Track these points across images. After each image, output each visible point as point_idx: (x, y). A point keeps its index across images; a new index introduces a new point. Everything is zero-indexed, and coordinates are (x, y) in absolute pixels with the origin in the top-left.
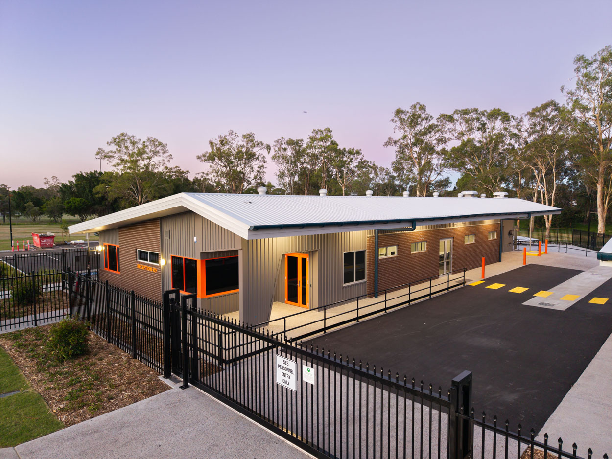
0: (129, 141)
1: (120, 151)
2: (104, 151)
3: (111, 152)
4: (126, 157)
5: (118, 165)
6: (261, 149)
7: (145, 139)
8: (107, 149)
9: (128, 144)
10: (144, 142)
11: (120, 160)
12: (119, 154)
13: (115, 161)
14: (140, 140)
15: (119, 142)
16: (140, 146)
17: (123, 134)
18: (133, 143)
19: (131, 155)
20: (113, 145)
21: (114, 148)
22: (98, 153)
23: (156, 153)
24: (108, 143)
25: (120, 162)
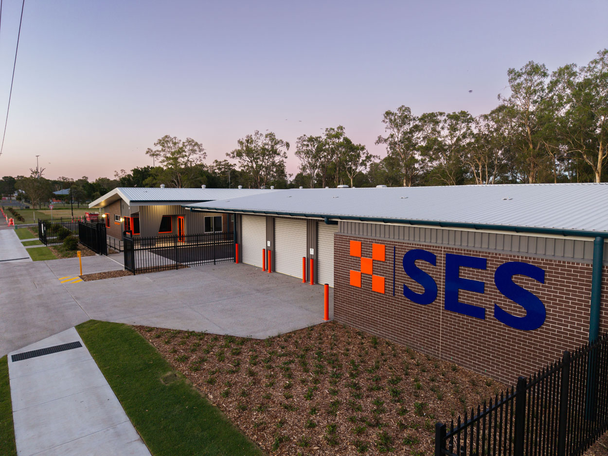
0: (171, 143)
1: (164, 151)
2: (152, 151)
3: (158, 151)
4: (169, 155)
5: (163, 161)
6: (282, 146)
7: (184, 140)
8: (154, 149)
9: (171, 145)
10: (183, 143)
11: (165, 157)
12: (164, 153)
13: (161, 158)
14: (180, 141)
15: (163, 143)
16: (181, 145)
17: (166, 137)
18: (175, 144)
19: (173, 154)
20: (159, 145)
21: (159, 148)
22: (147, 153)
23: (194, 151)
24: (155, 144)
25: (165, 159)
